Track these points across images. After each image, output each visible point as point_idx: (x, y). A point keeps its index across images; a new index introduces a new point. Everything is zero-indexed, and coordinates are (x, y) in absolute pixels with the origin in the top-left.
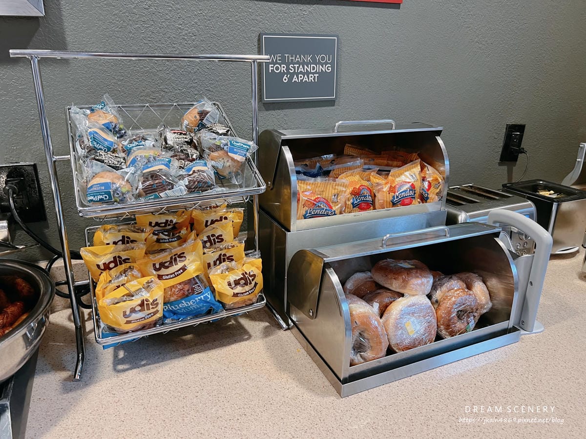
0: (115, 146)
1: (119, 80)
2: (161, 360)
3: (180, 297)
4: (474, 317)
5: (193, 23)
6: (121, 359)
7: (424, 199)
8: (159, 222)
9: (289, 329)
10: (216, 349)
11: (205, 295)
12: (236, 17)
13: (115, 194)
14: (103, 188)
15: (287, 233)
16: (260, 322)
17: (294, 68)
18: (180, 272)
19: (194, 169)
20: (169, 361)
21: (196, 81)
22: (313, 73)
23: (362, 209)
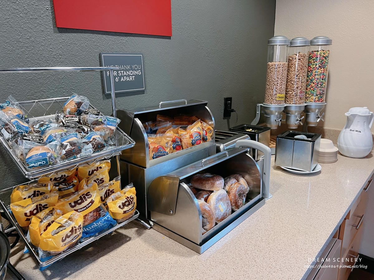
0: (30, 129)
1: (11, 86)
2: (80, 268)
3: (92, 221)
4: (245, 196)
5: (59, 47)
6: (50, 276)
7: (204, 140)
8: (57, 178)
9: (151, 228)
10: (114, 251)
11: (107, 217)
12: (85, 44)
13: (50, 159)
14: (41, 157)
15: (145, 169)
16: (132, 229)
17: (121, 73)
18: (89, 205)
19: (93, 137)
20: (86, 267)
21: (64, 84)
22: (132, 76)
23: (177, 149)
